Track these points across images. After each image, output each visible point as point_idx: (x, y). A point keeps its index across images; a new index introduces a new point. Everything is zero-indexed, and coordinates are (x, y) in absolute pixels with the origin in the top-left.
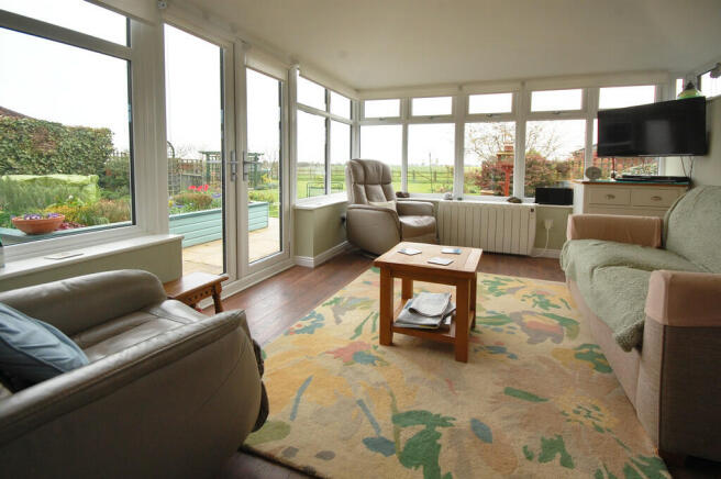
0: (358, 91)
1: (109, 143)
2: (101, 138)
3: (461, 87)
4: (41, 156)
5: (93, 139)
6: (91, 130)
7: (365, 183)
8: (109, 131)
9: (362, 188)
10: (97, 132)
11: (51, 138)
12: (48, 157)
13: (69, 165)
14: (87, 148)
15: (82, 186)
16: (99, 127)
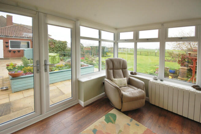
0: (116, 29)
1: (66, 45)
2: (64, 43)
3: (162, 24)
4: (51, 48)
5: (63, 44)
6: (62, 41)
7: (113, 69)
8: (66, 42)
9: (112, 71)
10: (63, 42)
11: (53, 44)
12: (53, 48)
13: (57, 50)
14: (61, 46)
15: (54, 57)
16: (64, 41)
